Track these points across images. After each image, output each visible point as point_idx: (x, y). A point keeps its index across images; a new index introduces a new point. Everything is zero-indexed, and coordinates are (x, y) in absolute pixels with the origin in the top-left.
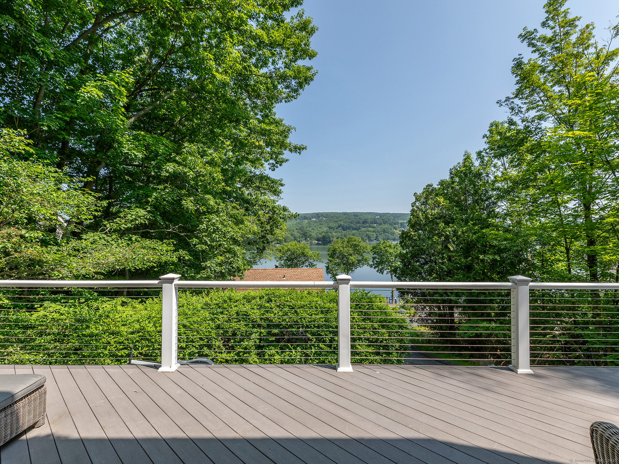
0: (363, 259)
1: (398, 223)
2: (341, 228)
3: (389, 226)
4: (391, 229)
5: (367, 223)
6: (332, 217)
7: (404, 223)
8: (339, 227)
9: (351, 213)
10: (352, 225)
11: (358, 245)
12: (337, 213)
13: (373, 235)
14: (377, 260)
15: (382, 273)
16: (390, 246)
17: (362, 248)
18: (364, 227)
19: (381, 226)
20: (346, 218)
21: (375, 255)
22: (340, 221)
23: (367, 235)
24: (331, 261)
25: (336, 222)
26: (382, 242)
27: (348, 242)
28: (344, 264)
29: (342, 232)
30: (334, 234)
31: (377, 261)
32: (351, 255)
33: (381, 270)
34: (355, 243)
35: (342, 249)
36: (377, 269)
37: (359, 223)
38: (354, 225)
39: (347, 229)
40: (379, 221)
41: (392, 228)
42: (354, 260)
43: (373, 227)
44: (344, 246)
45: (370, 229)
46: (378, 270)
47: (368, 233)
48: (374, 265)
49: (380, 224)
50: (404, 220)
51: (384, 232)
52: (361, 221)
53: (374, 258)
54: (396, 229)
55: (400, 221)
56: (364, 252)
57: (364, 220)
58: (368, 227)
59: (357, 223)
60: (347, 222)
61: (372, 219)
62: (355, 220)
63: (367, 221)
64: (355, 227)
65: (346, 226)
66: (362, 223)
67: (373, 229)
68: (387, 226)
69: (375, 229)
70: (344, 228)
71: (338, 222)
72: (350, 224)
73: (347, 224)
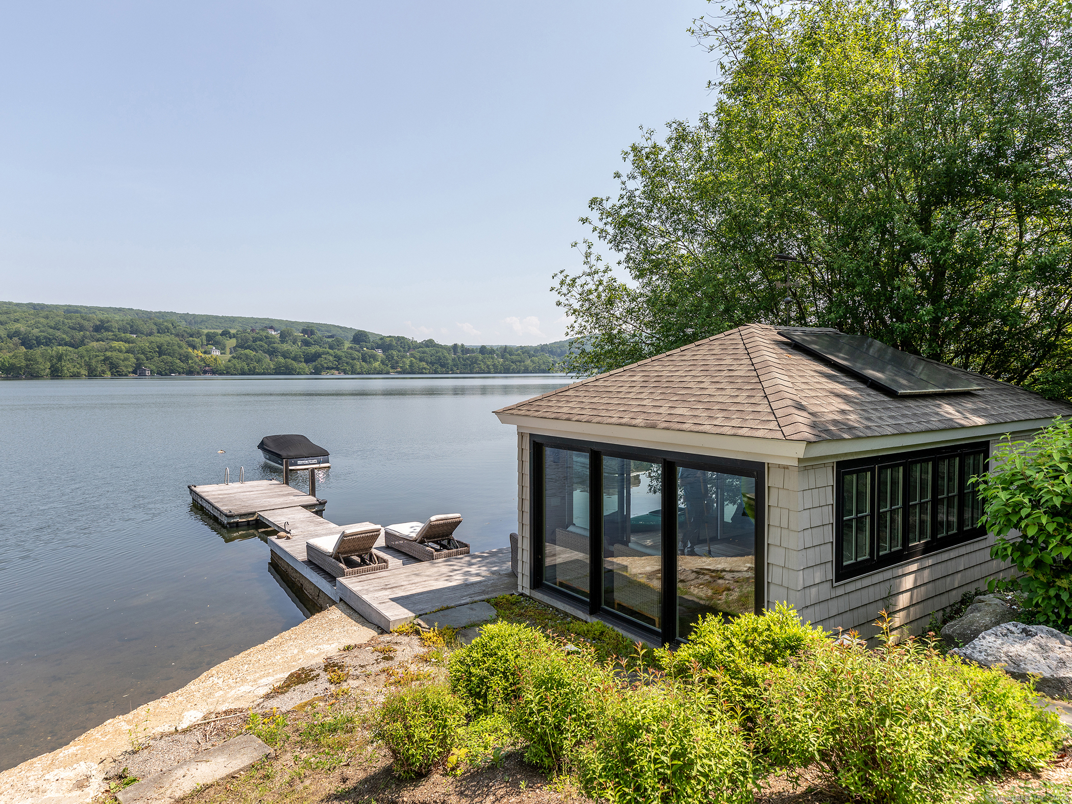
1: (199, 334)
2: (16, 340)
3: (176, 340)
4: (180, 347)
5: (107, 329)
7: (215, 334)
8: (10, 337)
12: (10, 303)
13: (125, 359)
18: (98, 341)
19: (152, 338)
22: (17, 321)
23: (107, 359)
25: (3, 324)
37: (81, 329)
38: (65, 332)
39: (39, 343)
40: (144, 328)
41: (183, 344)
43: (127, 341)
45: (116, 344)
47: (108, 354)
49: (149, 334)
51: (161, 353)
52: (88, 325)
54: (194, 347)
55: (206, 331)
57: (98, 323)
58: (113, 340)
59: (74, 329)
60: (39, 325)
61: (124, 323)
62: (66, 321)
63: (106, 325)
64: (68, 339)
65: (37, 337)
66: (91, 329)
67: (127, 345)
68: (168, 339)
69: (131, 345)
70: (30, 340)
71: (6, 323)
72: (51, 331)
73: (41, 331)
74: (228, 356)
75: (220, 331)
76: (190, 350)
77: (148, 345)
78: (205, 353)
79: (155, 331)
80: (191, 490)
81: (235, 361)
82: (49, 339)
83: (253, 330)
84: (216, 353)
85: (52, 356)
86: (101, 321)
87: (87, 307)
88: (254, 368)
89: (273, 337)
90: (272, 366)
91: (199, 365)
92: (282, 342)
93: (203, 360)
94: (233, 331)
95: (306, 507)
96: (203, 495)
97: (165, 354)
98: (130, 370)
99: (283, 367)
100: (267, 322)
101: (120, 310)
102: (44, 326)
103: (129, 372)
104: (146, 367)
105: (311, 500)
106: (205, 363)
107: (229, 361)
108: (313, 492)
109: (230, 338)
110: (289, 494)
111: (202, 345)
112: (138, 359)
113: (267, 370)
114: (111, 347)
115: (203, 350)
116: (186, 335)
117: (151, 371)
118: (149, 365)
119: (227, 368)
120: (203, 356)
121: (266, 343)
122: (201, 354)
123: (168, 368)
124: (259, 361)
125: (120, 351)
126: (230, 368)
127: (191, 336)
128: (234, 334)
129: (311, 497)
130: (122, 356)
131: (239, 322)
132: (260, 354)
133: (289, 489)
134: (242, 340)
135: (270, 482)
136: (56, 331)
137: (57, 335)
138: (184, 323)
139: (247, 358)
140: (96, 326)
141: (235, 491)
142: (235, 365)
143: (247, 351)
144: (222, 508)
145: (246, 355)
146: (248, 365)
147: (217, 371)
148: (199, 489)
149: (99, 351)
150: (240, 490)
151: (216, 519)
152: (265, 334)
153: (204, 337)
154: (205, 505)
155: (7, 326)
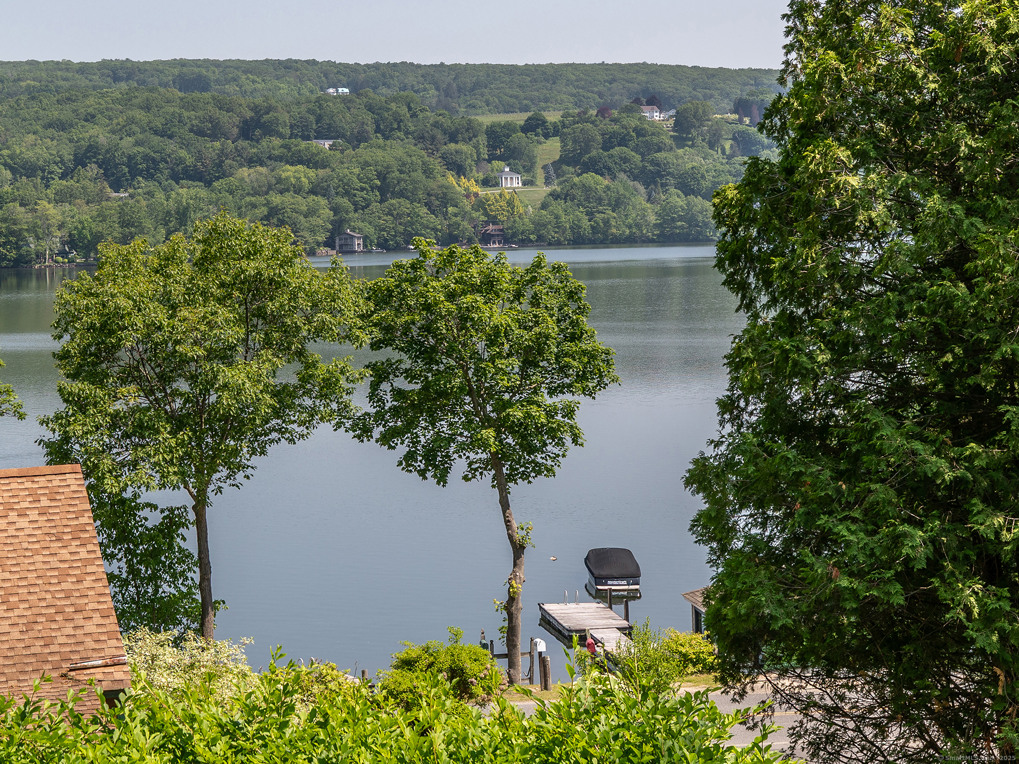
0: (305, 379)
1: (469, 131)
2: (93, 170)
3: (418, 154)
4: (428, 172)
5: (269, 130)
6: (33, 95)
7: (509, 128)
8: (80, 161)
9: (158, 67)
10: (171, 146)
11: (276, 284)
12: (66, 66)
13: (311, 213)
14: (401, 383)
15: (442, 479)
16: (489, 286)
17: (303, 302)
18: (251, 162)
19: (364, 152)
20: (127, 101)
21: (388, 353)
22: (90, 118)
24: (81, 405)
25: (62, 126)
26: (435, 253)
27: (203, 264)
28: (178, 423)
29: (101, 197)
30: (53, 211)
31: (399, 394)
32: (225, 355)
33: (430, 456)
34: (251, 267)
35: (161, 316)
36: (402, 449)
37: (215, 132)
39: (134, 172)
40: (346, 121)
41: (436, 165)
42: (251, 390)
43: (311, 161)
44: (177, 291)
45: (289, 172)
46: (410, 457)
47: (276, 199)
48: (379, 417)
49: (359, 139)
50: (508, 109)
51: (385, 190)
52: (230, 121)
53: (381, 374)
54: (460, 170)
55: (486, 120)
56: (320, 331)
57: (249, 114)
58: (280, 159)
59: (200, 133)
60: (135, 128)
61: (303, 108)
62: (186, 114)
63: (266, 118)
64: (190, 160)
65: (130, 158)
66: (235, 131)
67: (312, 173)
68: (400, 152)
69: (321, 172)
70: (116, 166)
71: (71, 126)
72: (156, 139)
73: (138, 143)
74: (542, 190)
75: (519, 118)
76: (451, 179)
77: (357, 171)
78: (486, 183)
79: (370, 128)
80: (541, 607)
81: (558, 207)
82: (154, 160)
83: (603, 112)
84: (512, 182)
85: (168, 213)
86: (255, 108)
87: (216, 64)
88: (607, 222)
89: (657, 131)
90: (652, 219)
91: (471, 220)
92: (680, 142)
93: (481, 205)
94: (553, 117)
95: (619, 629)
96: (550, 612)
97: (395, 195)
98: (321, 238)
99: (681, 218)
100: (642, 78)
101: (289, 66)
102: (144, 131)
103: (318, 244)
104: (353, 230)
105: (624, 624)
106: (486, 214)
107: (544, 206)
108: (627, 619)
109: (547, 136)
110: (610, 618)
111: (478, 161)
112: (336, 210)
113: (638, 226)
114: (279, 180)
115: (481, 176)
116: (439, 136)
117: (365, 238)
118: (360, 224)
119: (539, 225)
120: (482, 192)
121: (636, 149)
122: (475, 189)
123: (401, 228)
124: (617, 204)
125: (298, 190)
126: (544, 226)
127: (453, 138)
128: (555, 125)
129: (625, 622)
130: (302, 203)
131: (569, 82)
132: (623, 184)
133: (611, 613)
134: (575, 141)
135: (598, 605)
136: (168, 141)
137: (168, 151)
138: (433, 92)
139: (587, 199)
140: (245, 122)
141: (572, 611)
142: (557, 217)
143: (590, 178)
144: (564, 625)
145: (586, 189)
146: (590, 215)
147: (514, 235)
148: (547, 607)
149: (256, 193)
150: (576, 611)
151: (560, 632)
152: (634, 123)
153: (482, 139)
154: (551, 620)
155: (75, 134)
